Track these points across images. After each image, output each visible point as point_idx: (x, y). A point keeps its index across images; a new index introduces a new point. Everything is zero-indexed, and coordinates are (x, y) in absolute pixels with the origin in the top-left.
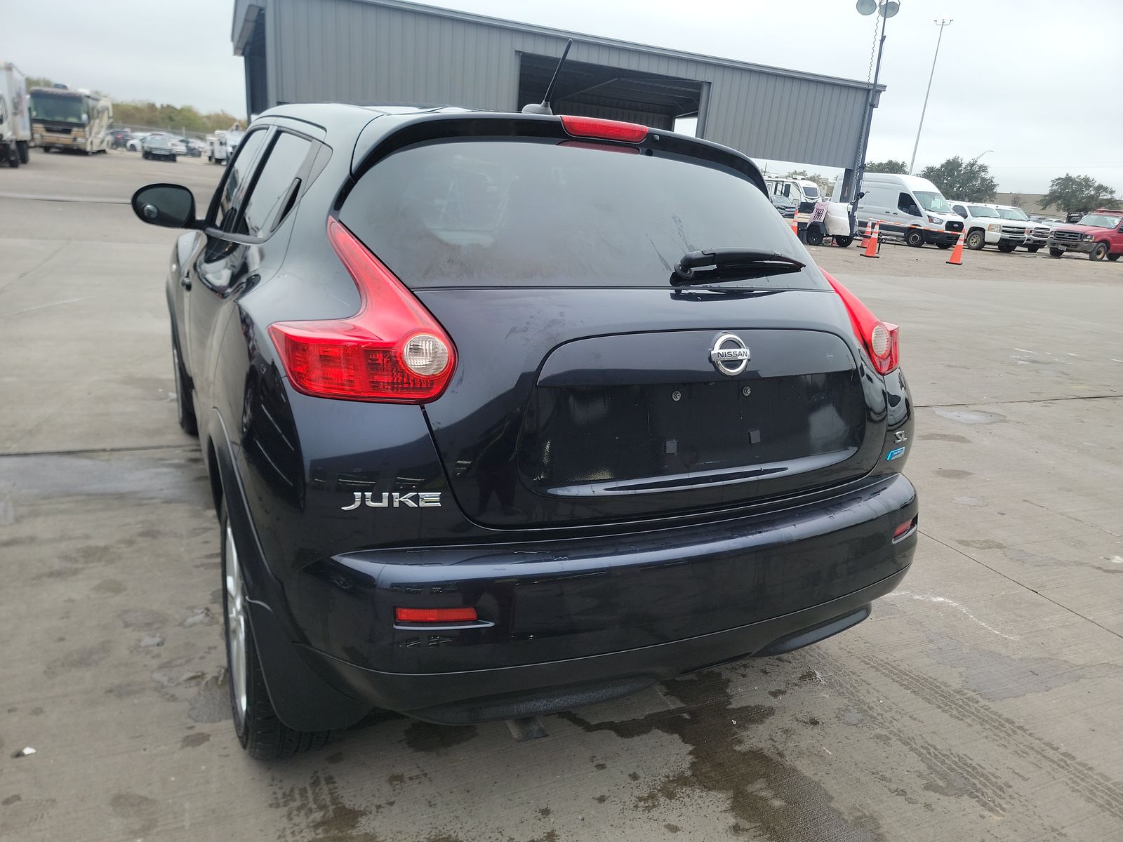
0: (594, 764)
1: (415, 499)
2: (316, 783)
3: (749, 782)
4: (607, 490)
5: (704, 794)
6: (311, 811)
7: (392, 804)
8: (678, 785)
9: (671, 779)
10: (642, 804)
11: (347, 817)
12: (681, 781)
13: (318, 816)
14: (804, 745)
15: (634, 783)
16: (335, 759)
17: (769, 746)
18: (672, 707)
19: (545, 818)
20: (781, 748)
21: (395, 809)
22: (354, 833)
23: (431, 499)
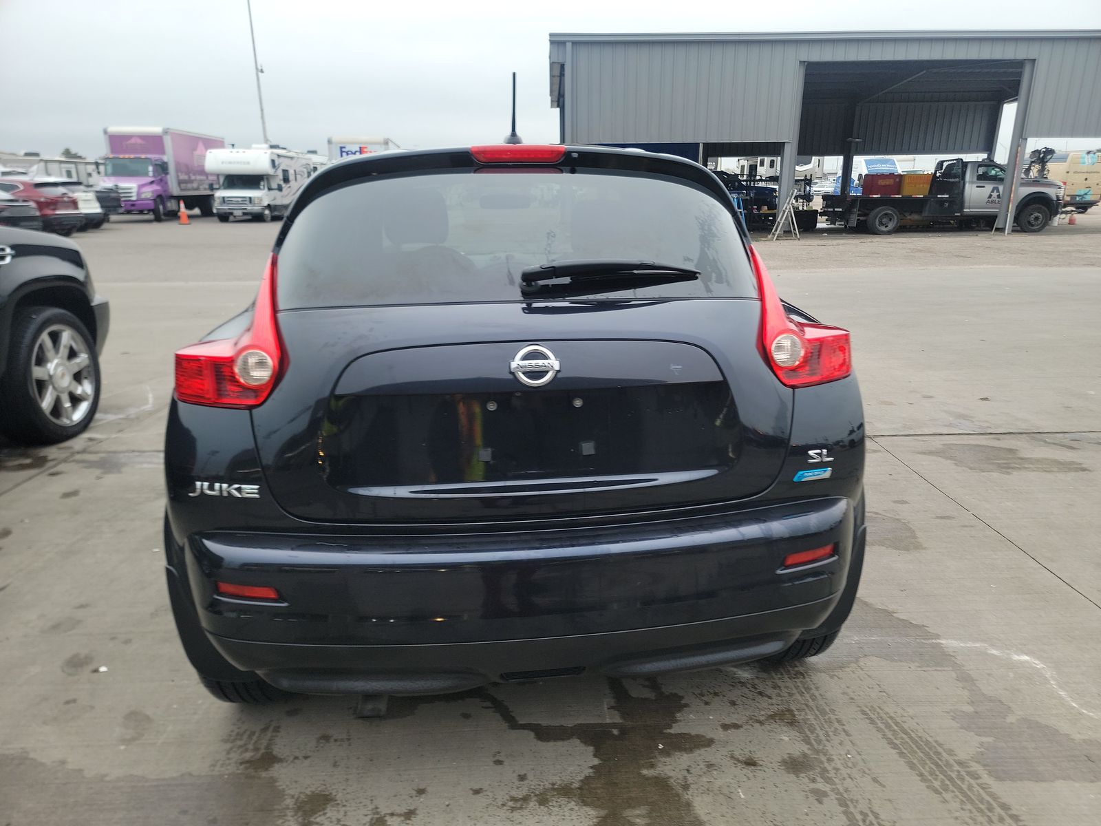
0: (495, 759)
1: (239, 490)
2: (265, 730)
3: (630, 806)
4: (412, 492)
5: (576, 808)
6: (247, 750)
7: (306, 757)
8: (558, 794)
9: (556, 787)
10: (511, 804)
11: (269, 759)
12: (565, 791)
13: (248, 755)
14: (718, 783)
15: (517, 783)
16: (291, 713)
17: (680, 777)
18: (608, 721)
19: (416, 796)
20: (690, 779)
21: (307, 762)
22: (264, 774)
23: (250, 490)
